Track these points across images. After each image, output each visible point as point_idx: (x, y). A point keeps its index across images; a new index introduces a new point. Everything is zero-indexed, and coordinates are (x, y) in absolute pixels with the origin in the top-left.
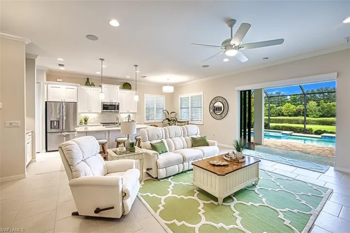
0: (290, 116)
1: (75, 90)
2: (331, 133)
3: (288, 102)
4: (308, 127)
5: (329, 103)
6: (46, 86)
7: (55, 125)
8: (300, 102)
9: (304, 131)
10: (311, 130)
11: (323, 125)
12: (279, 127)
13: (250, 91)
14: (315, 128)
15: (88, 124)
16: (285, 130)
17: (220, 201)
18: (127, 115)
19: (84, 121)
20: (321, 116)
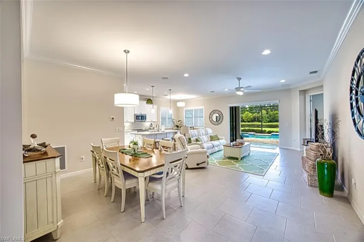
0: (249, 122)
2: (276, 132)
3: (247, 111)
4: (263, 129)
5: (273, 112)
8: (255, 111)
9: (262, 132)
10: (265, 131)
11: (271, 128)
12: (246, 130)
13: (235, 107)
14: (268, 129)
16: (250, 132)
17: (240, 159)
20: (269, 122)
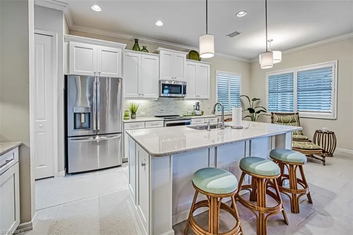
1: (119, 56)
6: (65, 44)
7: (83, 121)
15: (137, 120)
18: (194, 103)
19: (130, 114)
